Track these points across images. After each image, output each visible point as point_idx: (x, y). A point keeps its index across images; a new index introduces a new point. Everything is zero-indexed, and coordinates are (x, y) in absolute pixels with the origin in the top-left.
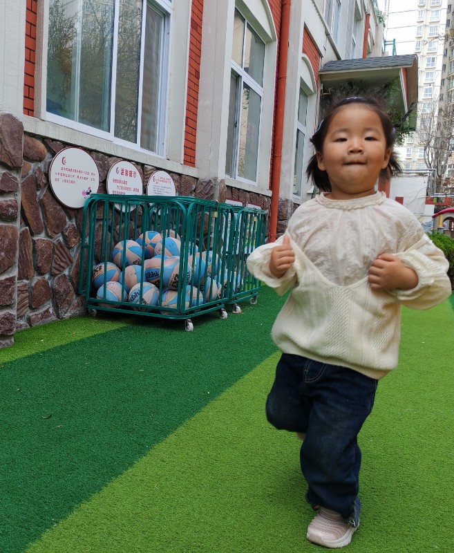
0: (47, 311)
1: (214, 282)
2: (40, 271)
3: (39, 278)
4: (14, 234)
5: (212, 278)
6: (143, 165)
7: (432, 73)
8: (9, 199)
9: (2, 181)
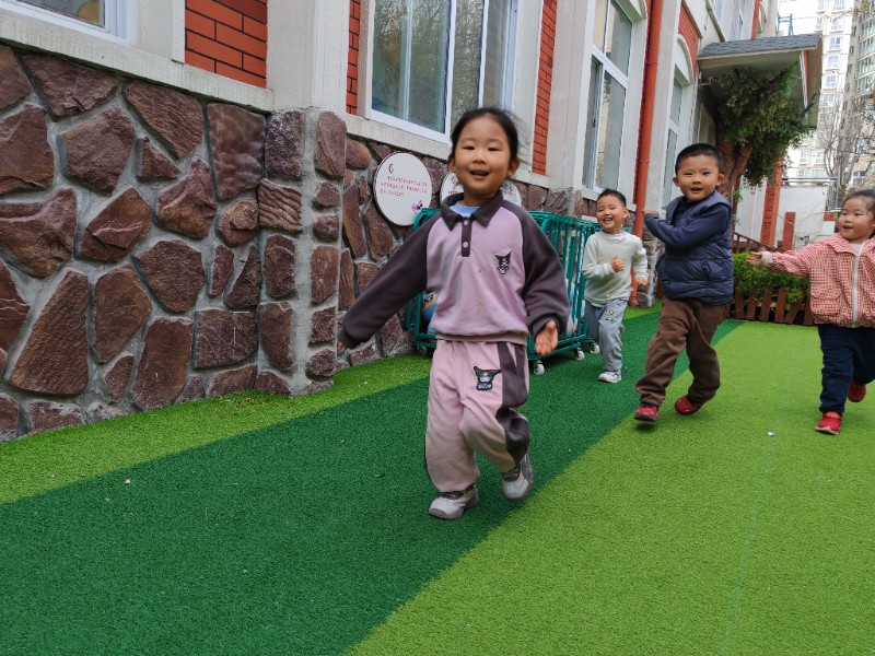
4: (334, 257)
7: (837, 57)
8: (329, 215)
9: (320, 194)
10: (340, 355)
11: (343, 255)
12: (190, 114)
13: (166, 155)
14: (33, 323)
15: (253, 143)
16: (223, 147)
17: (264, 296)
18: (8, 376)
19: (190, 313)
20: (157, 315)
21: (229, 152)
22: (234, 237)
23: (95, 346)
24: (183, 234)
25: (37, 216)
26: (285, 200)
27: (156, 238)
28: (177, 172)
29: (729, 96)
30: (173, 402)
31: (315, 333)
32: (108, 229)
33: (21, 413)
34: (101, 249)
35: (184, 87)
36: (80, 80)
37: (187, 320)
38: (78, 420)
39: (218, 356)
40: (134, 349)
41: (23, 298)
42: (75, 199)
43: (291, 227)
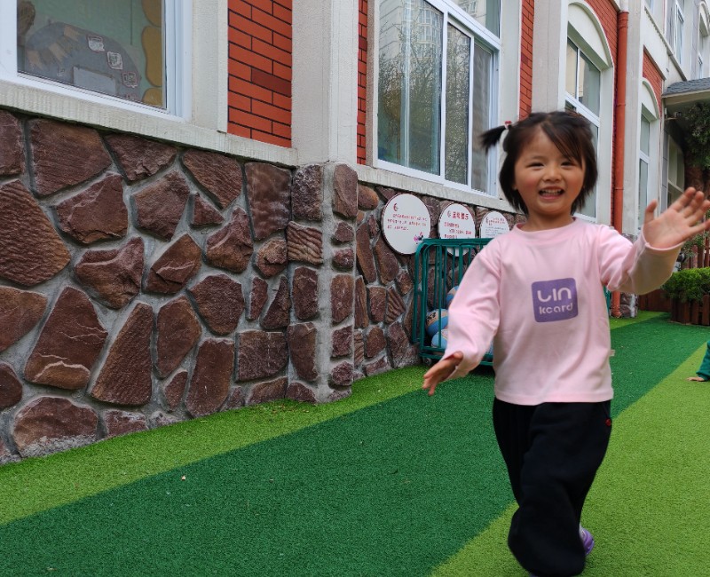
0: (382, 360)
2: (374, 320)
3: (374, 326)
4: (350, 283)
6: (475, 207)
8: (345, 249)
9: (338, 232)
10: (357, 367)
11: (358, 282)
12: (232, 173)
13: (213, 206)
14: (110, 346)
15: (281, 193)
16: (257, 198)
17: (293, 319)
18: (90, 390)
19: (233, 334)
20: (206, 337)
21: (262, 201)
22: (268, 271)
23: (157, 364)
24: (226, 269)
25: (114, 260)
26: (308, 238)
27: (205, 274)
28: (222, 219)
29: (694, 127)
30: (218, 410)
31: (336, 349)
32: (168, 267)
33: (100, 421)
34: (163, 284)
35: (226, 152)
36: (148, 152)
37: (230, 340)
38: (143, 426)
39: (255, 370)
40: (187, 366)
41: (103, 326)
42: (143, 245)
43: (314, 260)
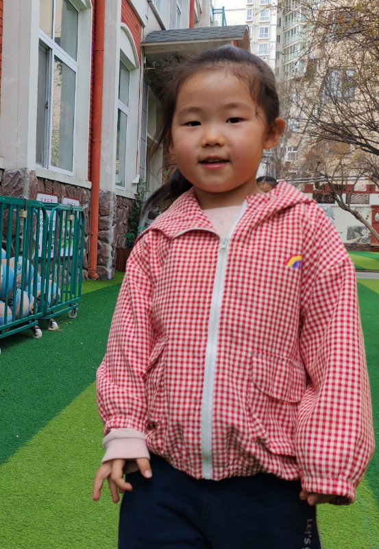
1: (25, 294)
5: (23, 289)
7: (266, 45)
